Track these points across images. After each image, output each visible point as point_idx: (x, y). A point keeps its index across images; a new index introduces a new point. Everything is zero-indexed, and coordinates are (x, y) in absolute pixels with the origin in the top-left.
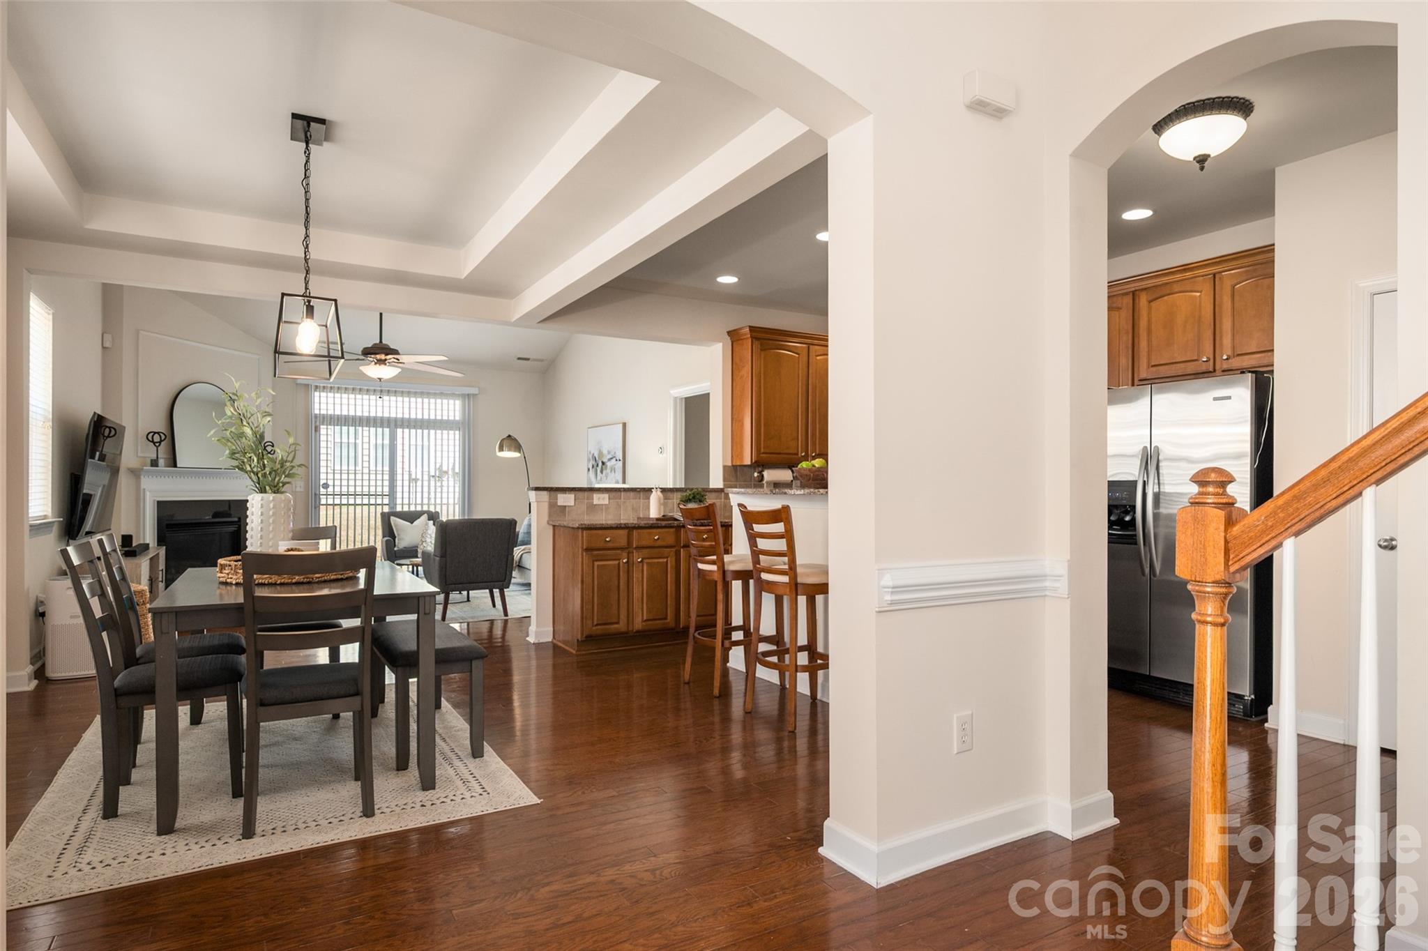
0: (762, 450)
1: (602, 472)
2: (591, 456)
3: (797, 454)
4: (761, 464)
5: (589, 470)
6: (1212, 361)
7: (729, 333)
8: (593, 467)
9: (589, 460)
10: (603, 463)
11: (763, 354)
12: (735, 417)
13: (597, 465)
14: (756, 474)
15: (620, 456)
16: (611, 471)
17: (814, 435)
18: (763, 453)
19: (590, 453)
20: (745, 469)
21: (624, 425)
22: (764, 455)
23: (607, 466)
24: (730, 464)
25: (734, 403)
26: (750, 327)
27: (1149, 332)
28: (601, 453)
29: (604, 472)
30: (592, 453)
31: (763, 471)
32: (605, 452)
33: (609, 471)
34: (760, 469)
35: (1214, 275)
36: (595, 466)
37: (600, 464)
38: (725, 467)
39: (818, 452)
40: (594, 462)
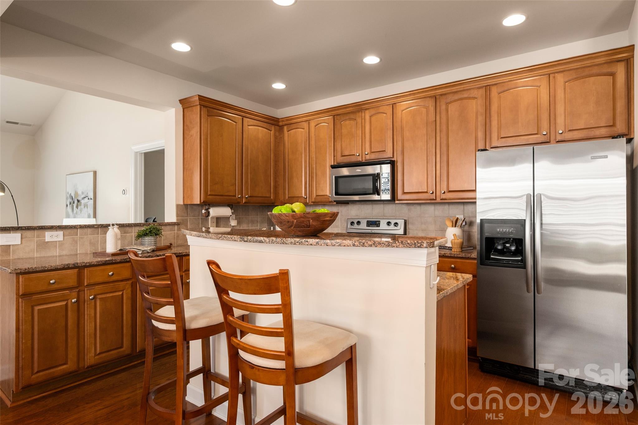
0: (209, 193)
1: (77, 207)
2: (68, 196)
3: (235, 196)
4: (207, 204)
5: (67, 206)
6: (549, 134)
7: (181, 101)
8: (70, 203)
9: (67, 199)
10: (78, 201)
11: (209, 119)
12: (186, 167)
13: (74, 203)
14: (204, 211)
15: (91, 195)
16: (84, 207)
17: (247, 182)
18: (210, 195)
19: (68, 193)
20: (195, 207)
21: (95, 173)
22: (210, 197)
23: (81, 203)
24: (182, 203)
25: (185, 156)
26: (199, 95)
27: (499, 114)
28: (76, 194)
29: (79, 207)
30: (69, 193)
31: (209, 209)
32: (80, 192)
33: (82, 207)
34: (207, 207)
35: (549, 75)
36: (72, 203)
37: (76, 202)
38: (178, 206)
39: (249, 195)
40: (71, 200)
